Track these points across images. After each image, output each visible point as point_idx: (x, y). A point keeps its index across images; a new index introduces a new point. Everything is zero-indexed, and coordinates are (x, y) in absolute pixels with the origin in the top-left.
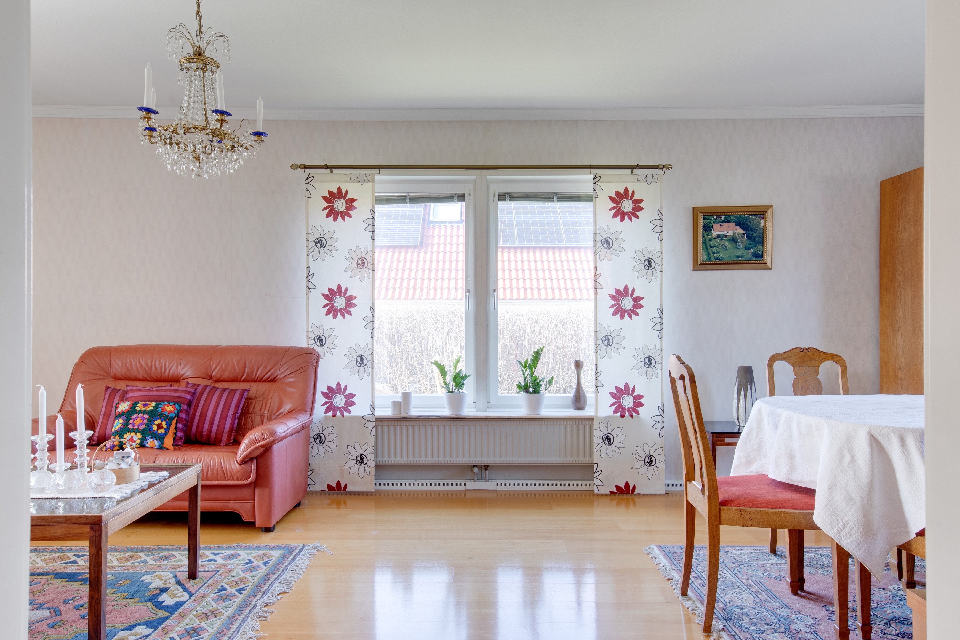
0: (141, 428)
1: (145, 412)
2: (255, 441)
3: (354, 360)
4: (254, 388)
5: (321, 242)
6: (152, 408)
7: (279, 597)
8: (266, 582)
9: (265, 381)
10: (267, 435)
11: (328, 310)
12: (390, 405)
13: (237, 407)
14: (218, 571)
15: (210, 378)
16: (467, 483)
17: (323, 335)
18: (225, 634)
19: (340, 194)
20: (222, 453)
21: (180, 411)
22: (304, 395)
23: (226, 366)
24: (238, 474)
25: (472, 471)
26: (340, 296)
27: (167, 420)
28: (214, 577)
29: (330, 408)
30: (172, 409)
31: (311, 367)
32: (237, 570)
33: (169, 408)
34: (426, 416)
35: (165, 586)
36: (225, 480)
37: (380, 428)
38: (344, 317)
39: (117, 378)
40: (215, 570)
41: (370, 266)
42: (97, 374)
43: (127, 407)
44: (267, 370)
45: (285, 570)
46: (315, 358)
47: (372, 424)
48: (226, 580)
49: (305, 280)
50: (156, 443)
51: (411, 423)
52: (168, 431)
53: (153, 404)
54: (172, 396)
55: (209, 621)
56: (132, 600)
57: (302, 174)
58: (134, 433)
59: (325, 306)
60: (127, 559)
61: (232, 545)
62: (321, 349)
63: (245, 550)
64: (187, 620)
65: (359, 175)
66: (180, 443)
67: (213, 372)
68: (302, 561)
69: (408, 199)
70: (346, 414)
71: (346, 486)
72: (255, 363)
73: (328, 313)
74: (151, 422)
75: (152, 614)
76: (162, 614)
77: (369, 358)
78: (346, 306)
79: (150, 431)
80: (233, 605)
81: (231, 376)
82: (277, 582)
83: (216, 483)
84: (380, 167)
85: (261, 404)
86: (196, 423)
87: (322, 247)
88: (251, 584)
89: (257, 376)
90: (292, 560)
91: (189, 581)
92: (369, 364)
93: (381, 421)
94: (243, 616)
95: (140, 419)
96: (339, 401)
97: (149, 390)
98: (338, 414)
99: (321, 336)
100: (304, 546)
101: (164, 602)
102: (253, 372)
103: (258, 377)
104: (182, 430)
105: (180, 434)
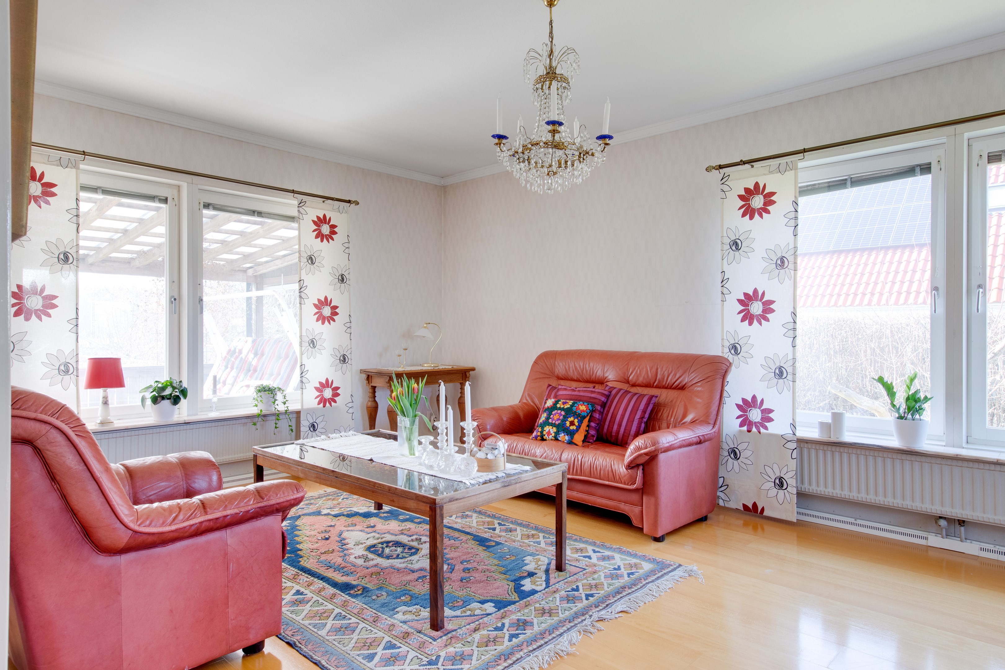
0: (557, 423)
1: (563, 409)
2: (638, 448)
3: (772, 371)
4: (664, 395)
5: (737, 244)
6: (569, 406)
7: (617, 616)
8: (617, 594)
9: (675, 388)
10: (649, 443)
11: (744, 316)
12: (817, 425)
13: (644, 412)
14: (585, 569)
15: (627, 382)
16: (929, 537)
17: (737, 343)
18: (544, 638)
19: (757, 190)
20: (614, 455)
21: (593, 411)
22: (708, 406)
23: (640, 371)
24: (625, 478)
25: (936, 522)
26: (756, 301)
27: (579, 418)
28: (578, 574)
29: (746, 422)
30: (585, 409)
31: (719, 376)
32: (601, 573)
33: (583, 408)
34: (864, 444)
35: (534, 571)
36: (615, 482)
37: (805, 451)
38: (761, 324)
39: (559, 378)
40: (583, 567)
41: (791, 266)
42: (545, 374)
43: (551, 404)
44: (677, 377)
45: (644, 587)
46: (724, 367)
47: (794, 445)
48: (585, 581)
49: (720, 285)
50: (567, 438)
51: (846, 450)
52: (579, 428)
53: (571, 402)
54: (588, 397)
55: (543, 618)
56: (504, 576)
57: (717, 175)
58: (551, 427)
59: (740, 312)
60: (528, 537)
61: (614, 546)
62: (736, 358)
63: (622, 554)
64: (526, 611)
65: (780, 164)
66: (591, 441)
67: (630, 376)
68: (666, 583)
69: (849, 183)
70: (762, 430)
71: (763, 509)
72: (666, 370)
73: (743, 320)
74: (565, 418)
75: (507, 595)
76: (515, 597)
77: (790, 370)
78: (763, 312)
79: (563, 427)
80: (572, 609)
81: (645, 382)
82: (626, 598)
83: (607, 483)
84: (804, 151)
85: (668, 411)
86: (607, 423)
87: (738, 249)
88: (602, 592)
89: (667, 383)
90: (658, 578)
91: (556, 572)
92: (790, 377)
93: (807, 443)
94: (572, 624)
95: (558, 414)
96: (755, 415)
97: (573, 390)
98: (754, 429)
99: (736, 344)
100: (680, 565)
101: (523, 586)
102: (664, 378)
103: (669, 384)
104: (595, 429)
105: (592, 432)
